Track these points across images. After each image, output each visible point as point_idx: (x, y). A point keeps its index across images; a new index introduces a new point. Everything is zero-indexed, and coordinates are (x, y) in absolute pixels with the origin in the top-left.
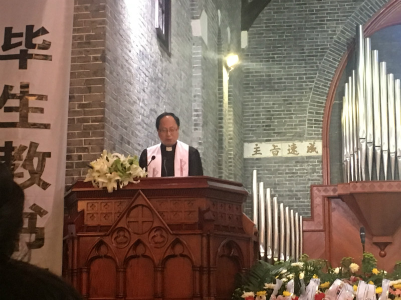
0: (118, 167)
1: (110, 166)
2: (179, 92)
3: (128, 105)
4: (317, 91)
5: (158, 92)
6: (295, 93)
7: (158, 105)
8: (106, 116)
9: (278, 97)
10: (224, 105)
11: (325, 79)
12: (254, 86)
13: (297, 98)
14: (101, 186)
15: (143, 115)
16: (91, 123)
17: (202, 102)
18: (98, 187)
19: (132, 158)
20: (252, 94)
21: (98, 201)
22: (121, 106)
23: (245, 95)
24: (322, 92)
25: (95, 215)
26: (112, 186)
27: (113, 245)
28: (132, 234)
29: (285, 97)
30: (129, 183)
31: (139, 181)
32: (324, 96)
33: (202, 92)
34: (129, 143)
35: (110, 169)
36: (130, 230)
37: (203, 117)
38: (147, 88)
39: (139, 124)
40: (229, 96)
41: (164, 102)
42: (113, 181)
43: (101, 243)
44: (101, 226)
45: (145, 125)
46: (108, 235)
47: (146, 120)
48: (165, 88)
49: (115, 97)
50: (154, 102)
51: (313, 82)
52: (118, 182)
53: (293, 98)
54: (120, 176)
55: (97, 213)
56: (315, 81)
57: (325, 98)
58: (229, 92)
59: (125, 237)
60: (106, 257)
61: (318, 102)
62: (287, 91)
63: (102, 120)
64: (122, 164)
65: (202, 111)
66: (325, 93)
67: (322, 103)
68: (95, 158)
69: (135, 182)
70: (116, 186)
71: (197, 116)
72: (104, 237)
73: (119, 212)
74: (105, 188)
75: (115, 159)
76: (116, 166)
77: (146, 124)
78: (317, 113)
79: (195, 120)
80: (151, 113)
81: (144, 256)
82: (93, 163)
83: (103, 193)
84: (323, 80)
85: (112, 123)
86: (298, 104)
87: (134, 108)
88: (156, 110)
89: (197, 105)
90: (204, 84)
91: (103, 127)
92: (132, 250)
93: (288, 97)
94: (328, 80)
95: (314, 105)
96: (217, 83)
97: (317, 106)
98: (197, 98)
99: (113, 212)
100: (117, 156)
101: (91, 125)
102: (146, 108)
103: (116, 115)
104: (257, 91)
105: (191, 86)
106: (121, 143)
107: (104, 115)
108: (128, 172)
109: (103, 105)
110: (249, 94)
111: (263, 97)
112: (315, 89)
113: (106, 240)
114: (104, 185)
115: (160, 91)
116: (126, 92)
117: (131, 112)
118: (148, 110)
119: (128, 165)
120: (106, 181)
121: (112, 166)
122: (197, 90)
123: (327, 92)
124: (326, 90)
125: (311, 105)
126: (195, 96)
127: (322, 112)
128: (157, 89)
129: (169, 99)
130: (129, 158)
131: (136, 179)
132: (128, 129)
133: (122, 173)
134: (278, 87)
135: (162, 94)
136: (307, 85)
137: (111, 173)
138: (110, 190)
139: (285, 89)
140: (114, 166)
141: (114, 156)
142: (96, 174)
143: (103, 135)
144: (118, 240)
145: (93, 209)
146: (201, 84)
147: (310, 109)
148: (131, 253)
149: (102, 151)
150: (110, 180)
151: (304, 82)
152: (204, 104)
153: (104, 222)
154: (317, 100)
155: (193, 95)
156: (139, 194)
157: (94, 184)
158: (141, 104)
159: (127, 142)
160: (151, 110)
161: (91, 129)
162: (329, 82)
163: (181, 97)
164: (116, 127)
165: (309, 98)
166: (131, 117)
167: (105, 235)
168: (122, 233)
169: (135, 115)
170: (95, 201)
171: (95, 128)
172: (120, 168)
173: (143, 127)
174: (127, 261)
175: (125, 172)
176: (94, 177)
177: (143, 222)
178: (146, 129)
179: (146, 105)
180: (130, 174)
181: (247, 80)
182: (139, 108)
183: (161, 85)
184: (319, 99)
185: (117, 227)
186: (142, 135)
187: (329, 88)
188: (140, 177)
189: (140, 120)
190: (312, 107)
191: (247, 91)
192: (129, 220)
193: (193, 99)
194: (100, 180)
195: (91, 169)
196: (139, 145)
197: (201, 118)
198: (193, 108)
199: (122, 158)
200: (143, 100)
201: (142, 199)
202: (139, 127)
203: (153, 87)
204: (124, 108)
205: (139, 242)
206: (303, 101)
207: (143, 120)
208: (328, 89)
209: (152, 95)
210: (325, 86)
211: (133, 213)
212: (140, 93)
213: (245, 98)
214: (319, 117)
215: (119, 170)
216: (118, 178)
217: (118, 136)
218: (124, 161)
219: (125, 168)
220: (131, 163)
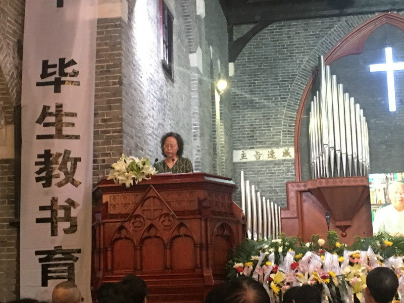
0: (133, 168)
1: (127, 167)
2: (181, 109)
3: (141, 120)
4: (290, 108)
5: (164, 110)
6: (272, 110)
7: (164, 120)
8: (124, 128)
9: (259, 114)
10: (217, 121)
11: (295, 99)
12: (240, 106)
13: (273, 114)
14: (120, 183)
15: (153, 128)
16: (111, 134)
17: (199, 118)
18: (119, 183)
19: (145, 160)
20: (239, 112)
21: (118, 194)
22: (135, 120)
23: (232, 113)
24: (294, 109)
25: (116, 206)
26: (129, 182)
27: (131, 229)
28: (146, 219)
29: (264, 113)
30: (143, 179)
31: (150, 178)
32: (294, 112)
33: (199, 111)
34: (142, 149)
35: (127, 169)
36: (144, 216)
37: (200, 130)
38: (155, 107)
39: (150, 135)
40: (221, 113)
41: (170, 118)
42: (130, 178)
43: (122, 227)
44: (121, 214)
45: (154, 136)
46: (127, 221)
47: (156, 132)
48: (170, 107)
49: (130, 113)
50: (161, 118)
51: (286, 101)
52: (134, 179)
53: (271, 114)
54: (136, 175)
55: (118, 204)
56: (288, 101)
57: (296, 113)
58: (220, 110)
59: (140, 222)
60: (126, 238)
61: (290, 117)
62: (266, 109)
63: (121, 131)
64: (137, 165)
65: (199, 125)
66: (296, 110)
67: (293, 117)
68: (115, 161)
69: (147, 179)
70: (132, 183)
71: (196, 129)
72: (125, 223)
73: (135, 203)
74: (124, 184)
75: (131, 161)
76: (132, 167)
77: (156, 135)
78: (290, 126)
79: (194, 132)
80: (159, 126)
81: (156, 237)
82: (114, 165)
83: (122, 188)
84: (294, 100)
85: (128, 134)
86: (275, 118)
87: (146, 122)
88: (163, 124)
89: (195, 121)
90: (200, 104)
91: (121, 137)
92: (146, 232)
93: (267, 113)
94: (298, 99)
95: (287, 120)
96: (211, 103)
97: (290, 120)
98: (195, 115)
99: (131, 202)
100: (133, 159)
101: (112, 136)
102: (155, 122)
103: (132, 127)
104: (242, 109)
105: (191, 105)
106: (136, 150)
107: (122, 127)
108: (141, 172)
109: (121, 120)
110: (236, 112)
111: (247, 114)
112: (288, 107)
113: (126, 225)
114: (123, 182)
115: (166, 109)
116: (139, 109)
117: (143, 125)
118: (156, 124)
119: (141, 166)
120: (124, 179)
121: (129, 167)
122: (195, 108)
123: (297, 109)
124: (296, 107)
125: (284, 119)
126: (193, 114)
127: (294, 124)
128: (164, 108)
129: (173, 115)
130: (142, 160)
131: (148, 176)
132: (141, 138)
133: (137, 172)
134: (259, 105)
135: (168, 112)
136: (281, 104)
137: (128, 172)
138: (128, 185)
139: (264, 108)
140: (130, 167)
141: (130, 159)
142: (116, 174)
143: (121, 143)
144: (135, 224)
145: (115, 201)
146: (198, 104)
147: (284, 122)
148: (146, 235)
149: (121, 155)
150: (127, 177)
151: (279, 101)
152: (201, 119)
153: (124, 211)
154: (289, 115)
155: (192, 112)
156: (151, 188)
157: (115, 181)
158: (151, 119)
159: (140, 148)
160: (159, 124)
161: (111, 139)
162: (299, 101)
163: (183, 114)
164: (132, 137)
165: (283, 113)
166: (143, 130)
167: (125, 221)
168: (138, 219)
169: (146, 127)
170: (116, 194)
171: (115, 137)
172: (135, 168)
173: (153, 138)
174: (142, 241)
175: (139, 171)
176: (115, 176)
177: (154, 210)
178: (155, 139)
179: (155, 120)
180: (143, 173)
181: (234, 101)
182: (150, 122)
183: (167, 105)
184: (291, 114)
185: (134, 215)
186: (152, 144)
187: (299, 105)
188: (151, 175)
189: (150, 132)
190: (286, 121)
191: (235, 110)
192: (143, 208)
193: (192, 116)
194: (120, 178)
195: (113, 170)
196: (150, 151)
197: (198, 130)
198: (192, 123)
199: (137, 160)
200: (153, 116)
201: (153, 192)
202: (150, 138)
203: (160, 106)
204: (138, 122)
205: (151, 226)
206: (279, 117)
207: (153, 132)
208: (297, 106)
209: (159, 112)
210: (295, 104)
211: (146, 203)
212: (150, 110)
213: (233, 115)
214: (292, 129)
215: (134, 170)
216: (134, 176)
217: (133, 144)
218: (138, 163)
219: (139, 168)
220: (144, 164)
